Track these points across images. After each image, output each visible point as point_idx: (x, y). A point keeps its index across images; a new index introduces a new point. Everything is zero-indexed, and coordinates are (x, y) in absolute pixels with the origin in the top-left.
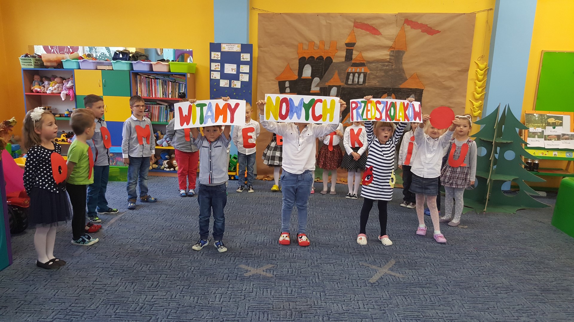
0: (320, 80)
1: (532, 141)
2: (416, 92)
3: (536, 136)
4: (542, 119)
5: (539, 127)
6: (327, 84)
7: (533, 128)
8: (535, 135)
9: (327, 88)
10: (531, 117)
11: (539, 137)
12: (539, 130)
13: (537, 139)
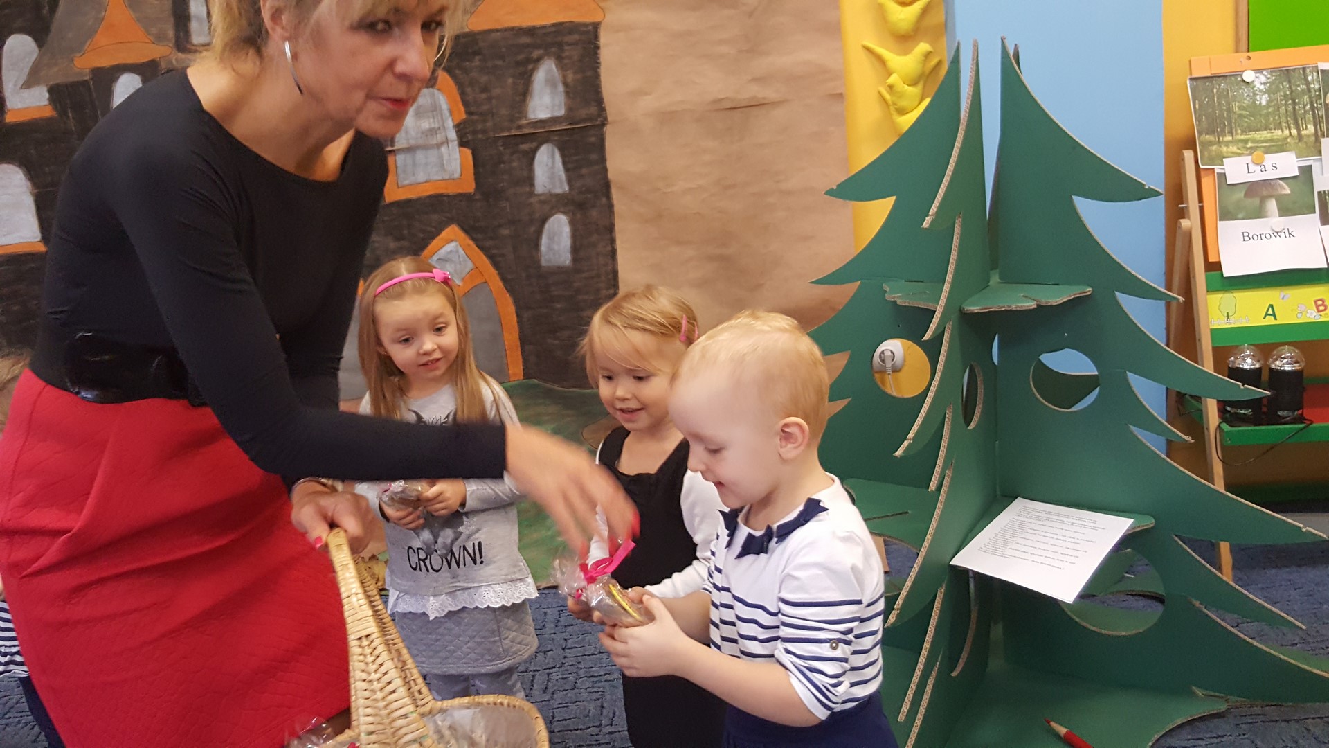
0: (40, 42)
1: (1247, 237)
2: (560, 45)
3: (1272, 205)
4: (1293, 98)
5: (1280, 147)
6: (84, 64)
7: (1248, 159)
8: (1263, 200)
9: (85, 83)
10: (1224, 95)
11: (1285, 211)
12: (1286, 164)
13: (1274, 220)
